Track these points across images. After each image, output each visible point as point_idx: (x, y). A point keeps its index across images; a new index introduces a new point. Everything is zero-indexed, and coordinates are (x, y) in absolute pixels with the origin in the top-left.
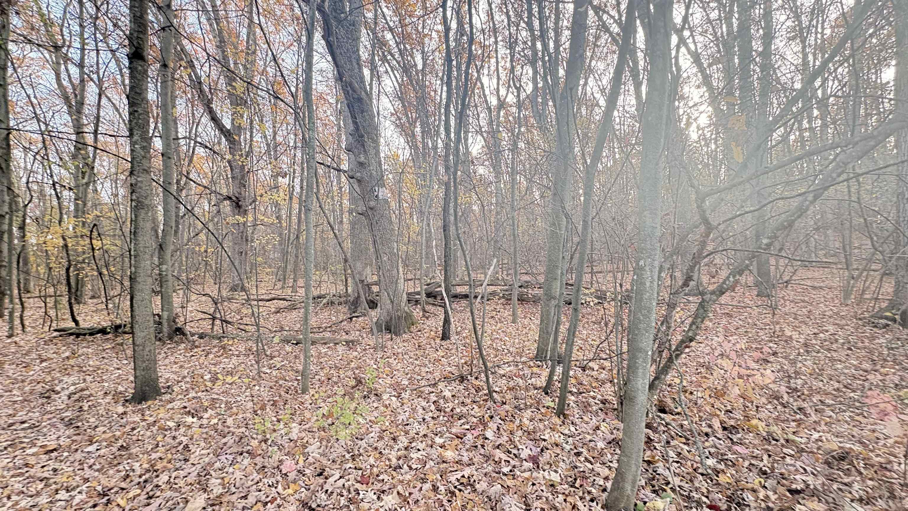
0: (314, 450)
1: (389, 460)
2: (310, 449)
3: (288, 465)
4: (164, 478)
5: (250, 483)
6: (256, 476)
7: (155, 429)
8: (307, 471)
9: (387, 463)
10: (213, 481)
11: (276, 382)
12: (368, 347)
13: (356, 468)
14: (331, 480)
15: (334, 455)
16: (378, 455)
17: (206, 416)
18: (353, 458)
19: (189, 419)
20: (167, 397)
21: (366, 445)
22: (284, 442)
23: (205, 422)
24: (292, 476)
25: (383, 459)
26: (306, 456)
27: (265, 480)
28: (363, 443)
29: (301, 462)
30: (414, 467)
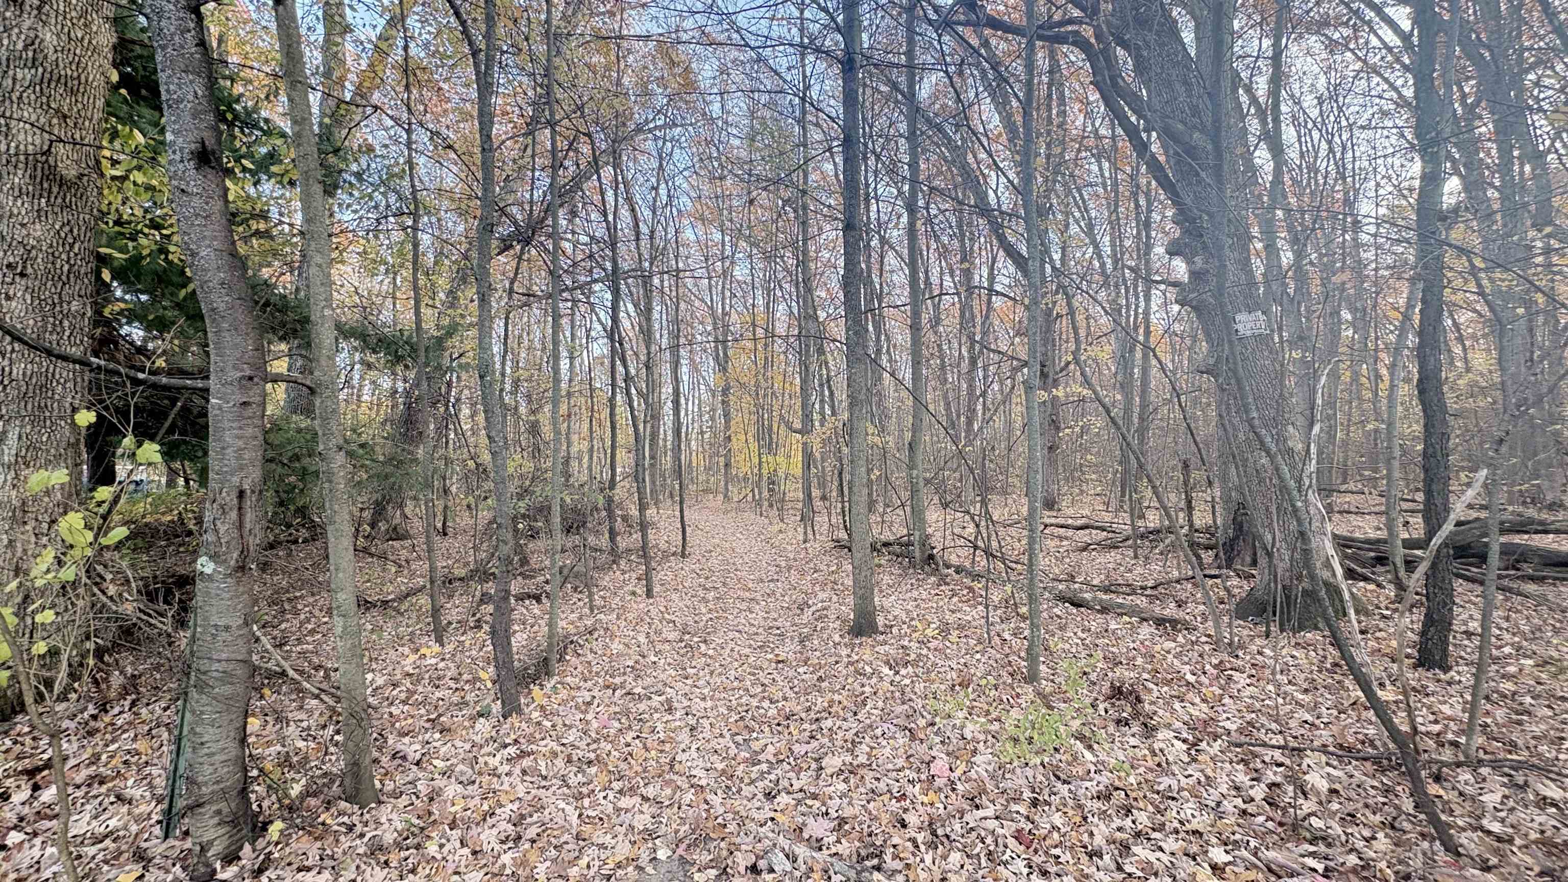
0: (983, 762)
1: (1091, 834)
2: (978, 759)
3: (940, 766)
4: (829, 723)
5: (890, 766)
6: (900, 762)
7: (852, 668)
8: (959, 786)
9: (1086, 838)
10: (864, 746)
11: (1007, 656)
12: (1204, 639)
13: (1028, 818)
14: (981, 813)
15: (1009, 784)
16: (1078, 819)
17: (903, 672)
18: (1035, 803)
19: (886, 670)
20: (882, 637)
21: (1067, 794)
22: (954, 737)
23: (898, 678)
24: (940, 782)
25: (1082, 829)
26: (970, 764)
27: (907, 772)
28: (1064, 789)
29: (958, 772)
30: (1128, 868)
